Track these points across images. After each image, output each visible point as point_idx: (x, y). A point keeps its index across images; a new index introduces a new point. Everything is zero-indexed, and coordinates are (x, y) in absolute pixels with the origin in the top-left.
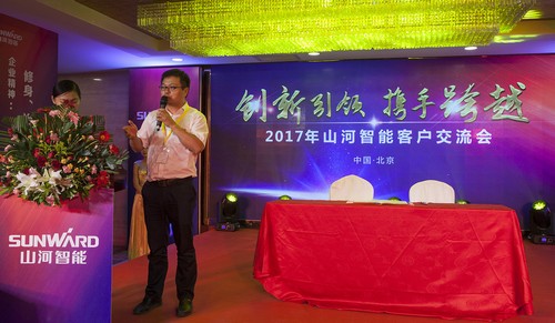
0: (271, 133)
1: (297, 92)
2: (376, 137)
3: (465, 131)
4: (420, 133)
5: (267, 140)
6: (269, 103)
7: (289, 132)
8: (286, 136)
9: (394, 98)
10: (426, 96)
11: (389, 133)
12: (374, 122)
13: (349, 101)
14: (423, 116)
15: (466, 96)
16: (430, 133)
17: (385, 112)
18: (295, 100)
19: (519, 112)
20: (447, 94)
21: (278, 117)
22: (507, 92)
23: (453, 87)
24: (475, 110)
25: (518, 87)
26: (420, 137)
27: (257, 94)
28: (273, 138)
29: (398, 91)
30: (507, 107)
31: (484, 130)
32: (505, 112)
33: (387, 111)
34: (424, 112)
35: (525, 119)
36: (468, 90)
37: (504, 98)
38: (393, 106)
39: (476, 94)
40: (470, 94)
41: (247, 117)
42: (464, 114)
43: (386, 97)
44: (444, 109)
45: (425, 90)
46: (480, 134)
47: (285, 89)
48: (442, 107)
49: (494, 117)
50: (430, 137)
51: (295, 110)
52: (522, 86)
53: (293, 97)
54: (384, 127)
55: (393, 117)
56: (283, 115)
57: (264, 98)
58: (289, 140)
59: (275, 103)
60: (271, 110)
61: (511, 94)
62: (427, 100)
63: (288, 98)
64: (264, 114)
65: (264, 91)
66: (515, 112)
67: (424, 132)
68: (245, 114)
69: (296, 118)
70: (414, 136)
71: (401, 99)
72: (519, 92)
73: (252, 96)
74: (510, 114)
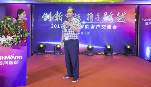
0: (53, 25)
1: (61, 13)
2: (84, 27)
3: (109, 25)
4: (97, 26)
5: (52, 27)
6: (52, 16)
7: (58, 25)
8: (57, 26)
9: (90, 15)
10: (99, 15)
11: (88, 25)
12: (84, 22)
13: (77, 16)
14: (98, 21)
15: (110, 15)
16: (100, 26)
17: (87, 19)
18: (60, 15)
19: (124, 20)
20: (105, 15)
21: (55, 20)
22: (121, 15)
23: (106, 13)
24: (112, 19)
25: (124, 13)
26: (97, 27)
27: (49, 13)
28: (54, 26)
29: (91, 13)
30: (121, 19)
31: (115, 25)
32: (120, 20)
33: (88, 19)
34: (98, 20)
35: (125, 22)
36: (110, 14)
37: (120, 16)
38: (90, 18)
39: (113, 15)
40: (111, 15)
41: (45, 20)
42: (109, 20)
43: (87, 15)
44: (104, 19)
45: (99, 13)
46: (113, 26)
47: (57, 12)
48: (103, 18)
49: (117, 22)
50: (100, 27)
51: (60, 18)
52: (125, 13)
53: (60, 14)
54: (87, 24)
55: (89, 21)
56: (57, 20)
57: (51, 15)
58: (59, 27)
59: (54, 16)
60: (53, 18)
61: (122, 15)
62: (99, 16)
63: (58, 15)
64: (51, 19)
65: (51, 12)
66: (123, 20)
67: (98, 25)
68: (45, 19)
69: (61, 21)
70: (95, 26)
71: (92, 16)
72: (124, 15)
73: (47, 14)
74: (122, 21)
